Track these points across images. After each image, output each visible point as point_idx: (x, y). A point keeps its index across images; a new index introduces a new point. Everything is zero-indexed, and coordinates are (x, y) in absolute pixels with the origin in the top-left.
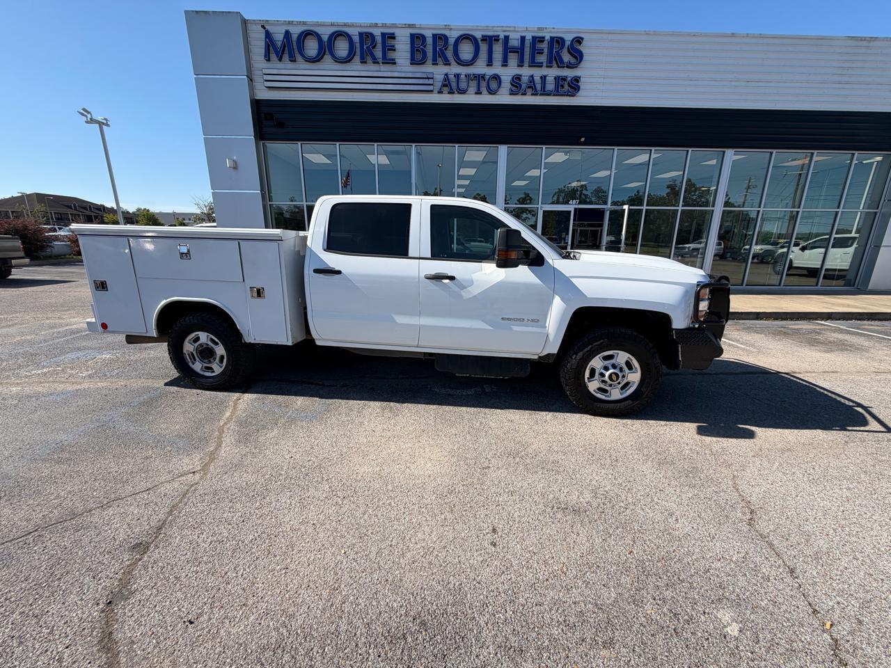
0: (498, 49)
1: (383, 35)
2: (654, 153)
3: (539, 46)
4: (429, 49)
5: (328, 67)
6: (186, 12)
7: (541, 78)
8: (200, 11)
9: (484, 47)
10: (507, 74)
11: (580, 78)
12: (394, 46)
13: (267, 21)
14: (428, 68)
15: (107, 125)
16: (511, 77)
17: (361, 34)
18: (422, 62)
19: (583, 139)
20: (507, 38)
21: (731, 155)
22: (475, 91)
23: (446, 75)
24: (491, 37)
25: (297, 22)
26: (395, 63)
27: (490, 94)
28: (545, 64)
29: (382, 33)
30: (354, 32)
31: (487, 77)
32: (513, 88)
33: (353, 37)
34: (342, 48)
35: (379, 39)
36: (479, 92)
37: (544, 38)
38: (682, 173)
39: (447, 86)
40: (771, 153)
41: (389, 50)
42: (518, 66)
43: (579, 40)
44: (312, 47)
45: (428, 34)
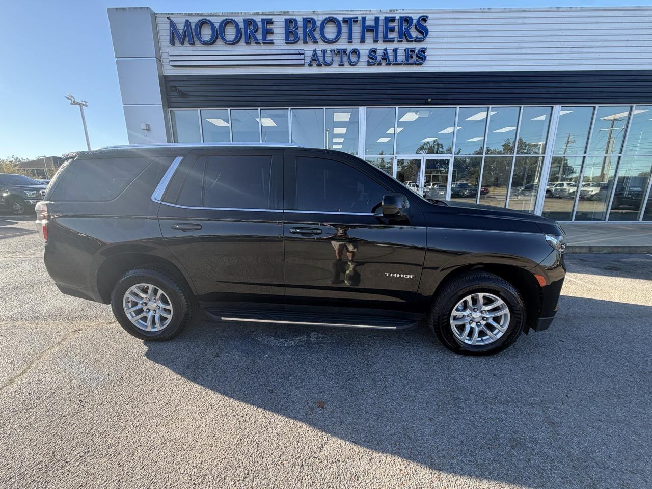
0: (357, 29)
1: (263, 20)
2: (491, 111)
3: (391, 25)
4: (300, 31)
5: (220, 48)
6: (108, 9)
7: (393, 51)
8: (119, 8)
9: (345, 28)
10: (364, 49)
11: (426, 49)
12: (271, 30)
13: (172, 14)
14: (300, 46)
15: (86, 106)
16: (368, 51)
17: (245, 21)
18: (295, 42)
19: (430, 100)
20: (364, 19)
21: (559, 111)
22: (339, 63)
23: (315, 51)
24: (351, 19)
25: (195, 14)
26: (273, 43)
27: (351, 65)
28: (396, 40)
29: (262, 20)
30: (240, 20)
31: (348, 52)
32: (371, 60)
33: (239, 24)
34: (230, 33)
35: (260, 25)
36: (342, 65)
37: (395, 17)
38: (515, 128)
39: (315, 60)
40: (595, 107)
41: (268, 33)
42: (374, 42)
43: (424, 19)
44: (207, 33)
45: (299, 19)
